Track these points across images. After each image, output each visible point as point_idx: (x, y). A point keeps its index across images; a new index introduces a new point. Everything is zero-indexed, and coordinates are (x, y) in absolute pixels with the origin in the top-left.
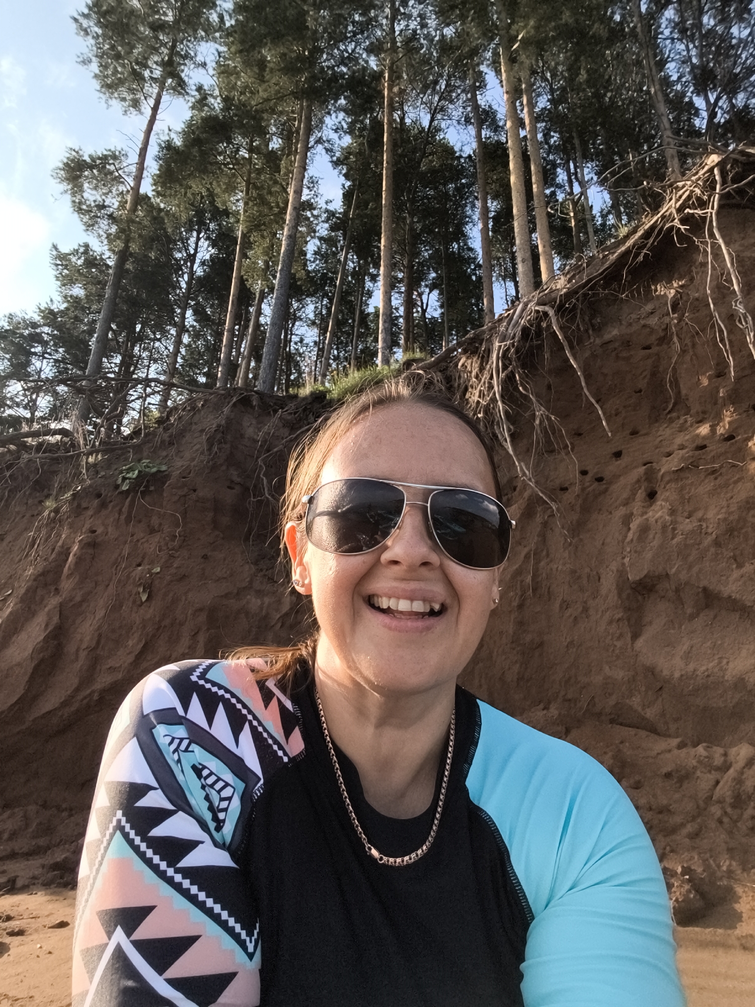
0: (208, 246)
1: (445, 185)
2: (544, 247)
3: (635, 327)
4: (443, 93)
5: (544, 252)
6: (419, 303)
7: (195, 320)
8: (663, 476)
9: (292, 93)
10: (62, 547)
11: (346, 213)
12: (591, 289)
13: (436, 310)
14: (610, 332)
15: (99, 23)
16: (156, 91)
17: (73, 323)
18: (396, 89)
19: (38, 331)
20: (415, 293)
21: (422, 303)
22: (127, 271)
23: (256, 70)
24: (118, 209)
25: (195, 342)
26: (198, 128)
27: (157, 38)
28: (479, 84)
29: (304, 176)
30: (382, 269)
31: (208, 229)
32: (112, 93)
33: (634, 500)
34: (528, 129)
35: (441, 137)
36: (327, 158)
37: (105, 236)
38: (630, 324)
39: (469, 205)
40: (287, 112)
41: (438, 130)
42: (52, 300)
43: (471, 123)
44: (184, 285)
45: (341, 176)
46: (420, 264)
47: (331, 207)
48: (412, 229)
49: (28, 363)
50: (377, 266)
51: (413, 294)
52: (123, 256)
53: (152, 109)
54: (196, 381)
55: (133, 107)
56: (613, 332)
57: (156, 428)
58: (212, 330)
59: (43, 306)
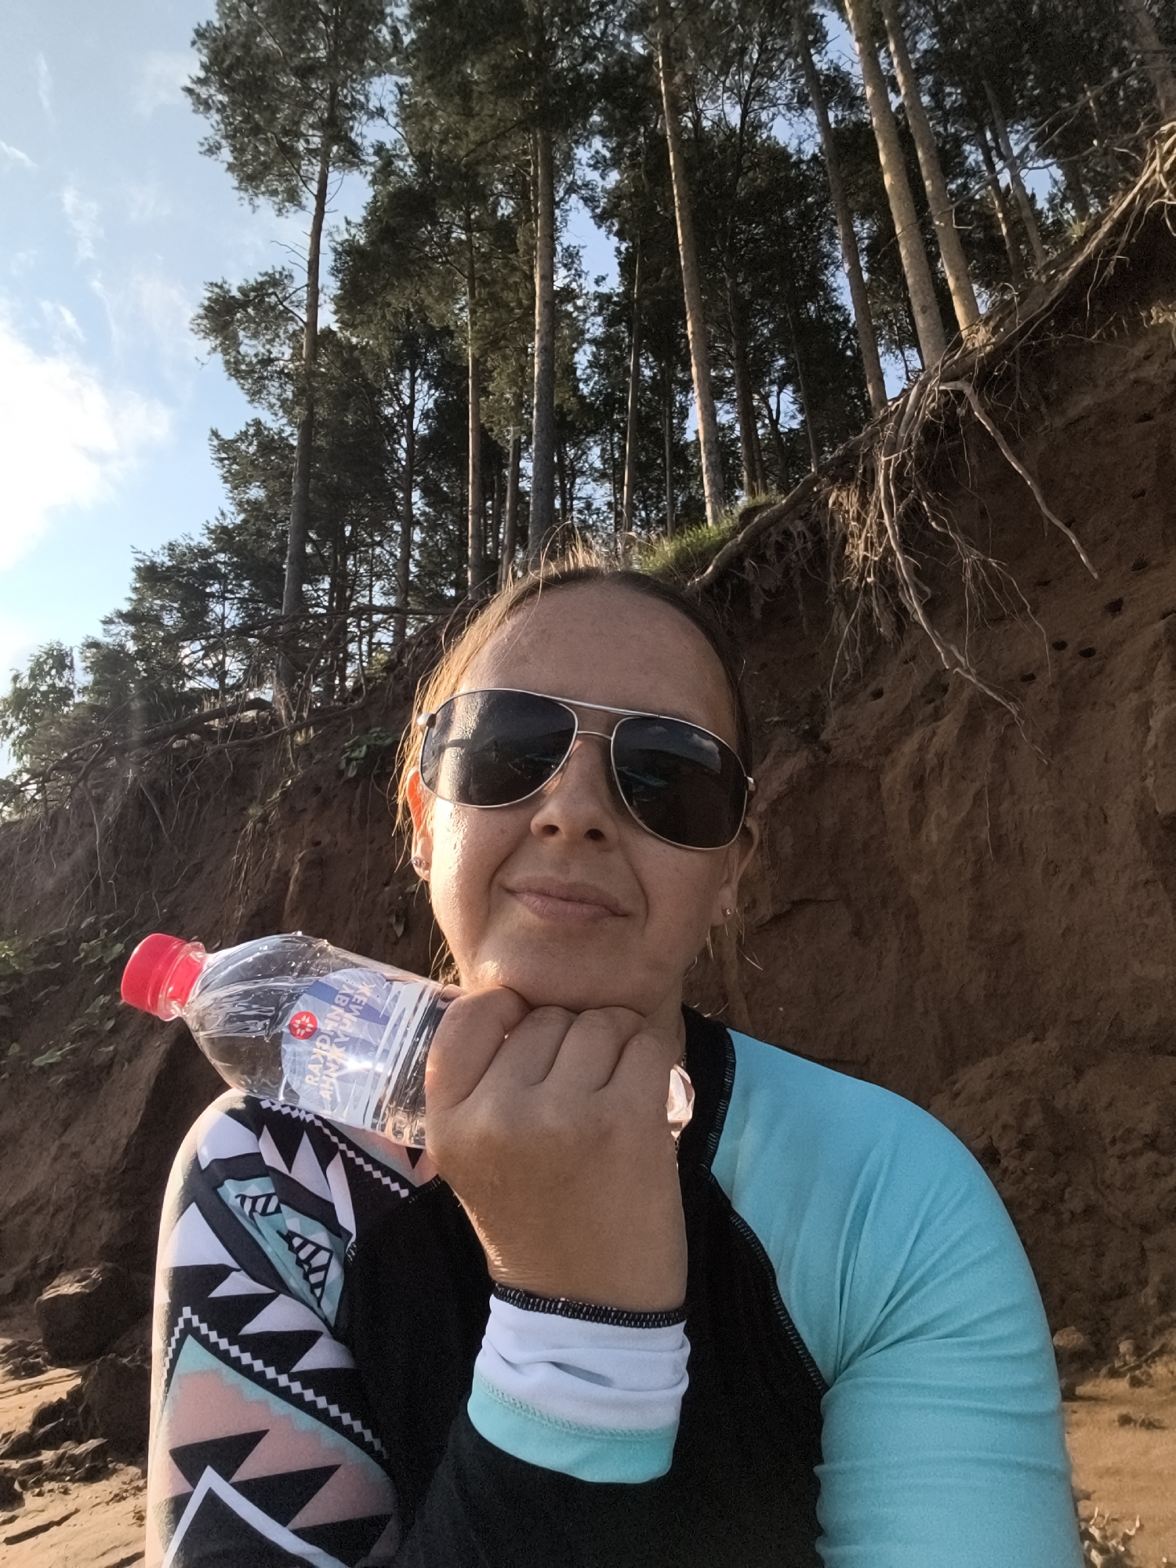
0: (430, 388)
1: (781, 213)
2: (957, 279)
3: (1119, 388)
4: (757, 65)
5: (959, 288)
6: (765, 412)
7: (427, 505)
9: (520, 122)
10: (278, 870)
11: (627, 294)
12: (1034, 337)
13: (793, 417)
14: (1078, 403)
15: (223, 88)
16: (318, 168)
17: (255, 541)
18: (678, 79)
19: (211, 561)
20: (756, 397)
21: (770, 411)
22: (320, 449)
23: (457, 99)
24: (291, 360)
25: (431, 538)
26: (385, 211)
27: (307, 88)
28: (815, 34)
29: (554, 251)
30: (694, 370)
31: (426, 362)
32: (257, 187)
33: (1152, 678)
34: (903, 92)
35: (764, 136)
36: (586, 213)
37: (278, 404)
38: (1110, 384)
39: (825, 237)
40: (517, 155)
41: (759, 126)
42: (223, 514)
43: (809, 104)
44: (402, 454)
45: (611, 236)
46: (757, 348)
47: (604, 289)
48: (737, 296)
49: (206, 610)
50: (687, 367)
51: (753, 398)
52: (308, 428)
53: (316, 197)
54: (442, 596)
55: (289, 201)
56: (1084, 402)
57: (385, 678)
58: (454, 515)
59: (213, 524)
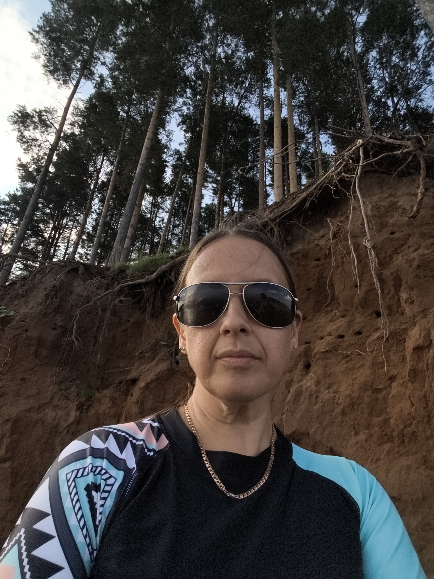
0: (109, 165)
3: (312, 245)
4: (247, 88)
5: (293, 182)
6: (230, 204)
8: (315, 354)
12: (284, 219)
14: (297, 247)
15: (45, 37)
16: (78, 76)
21: (232, 204)
33: (296, 368)
35: (246, 112)
38: (309, 243)
41: (244, 108)
42: (16, 190)
44: (92, 187)
45: (182, 131)
53: (74, 86)
55: (64, 84)
56: (299, 247)
59: (12, 193)
